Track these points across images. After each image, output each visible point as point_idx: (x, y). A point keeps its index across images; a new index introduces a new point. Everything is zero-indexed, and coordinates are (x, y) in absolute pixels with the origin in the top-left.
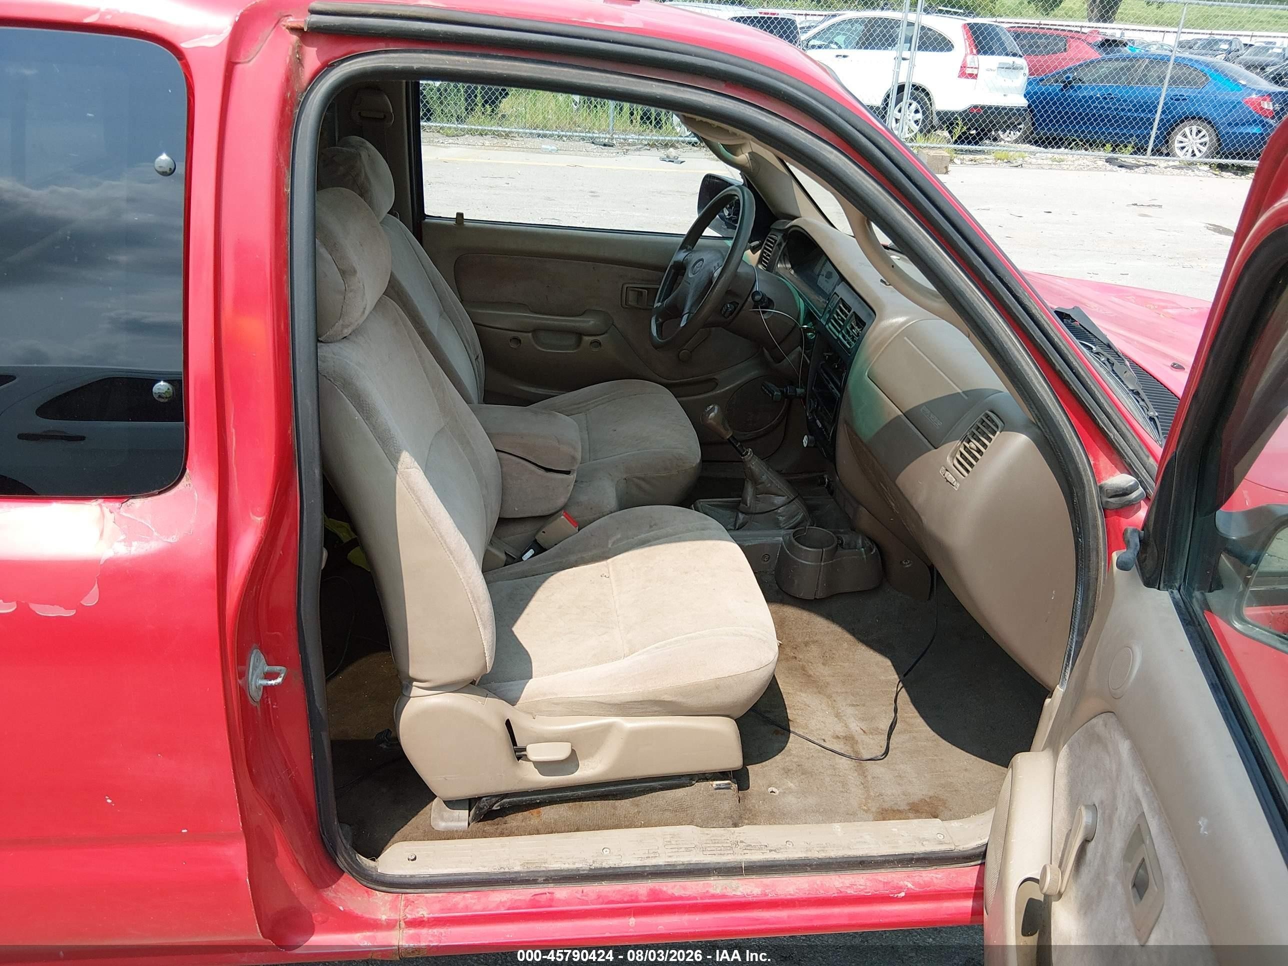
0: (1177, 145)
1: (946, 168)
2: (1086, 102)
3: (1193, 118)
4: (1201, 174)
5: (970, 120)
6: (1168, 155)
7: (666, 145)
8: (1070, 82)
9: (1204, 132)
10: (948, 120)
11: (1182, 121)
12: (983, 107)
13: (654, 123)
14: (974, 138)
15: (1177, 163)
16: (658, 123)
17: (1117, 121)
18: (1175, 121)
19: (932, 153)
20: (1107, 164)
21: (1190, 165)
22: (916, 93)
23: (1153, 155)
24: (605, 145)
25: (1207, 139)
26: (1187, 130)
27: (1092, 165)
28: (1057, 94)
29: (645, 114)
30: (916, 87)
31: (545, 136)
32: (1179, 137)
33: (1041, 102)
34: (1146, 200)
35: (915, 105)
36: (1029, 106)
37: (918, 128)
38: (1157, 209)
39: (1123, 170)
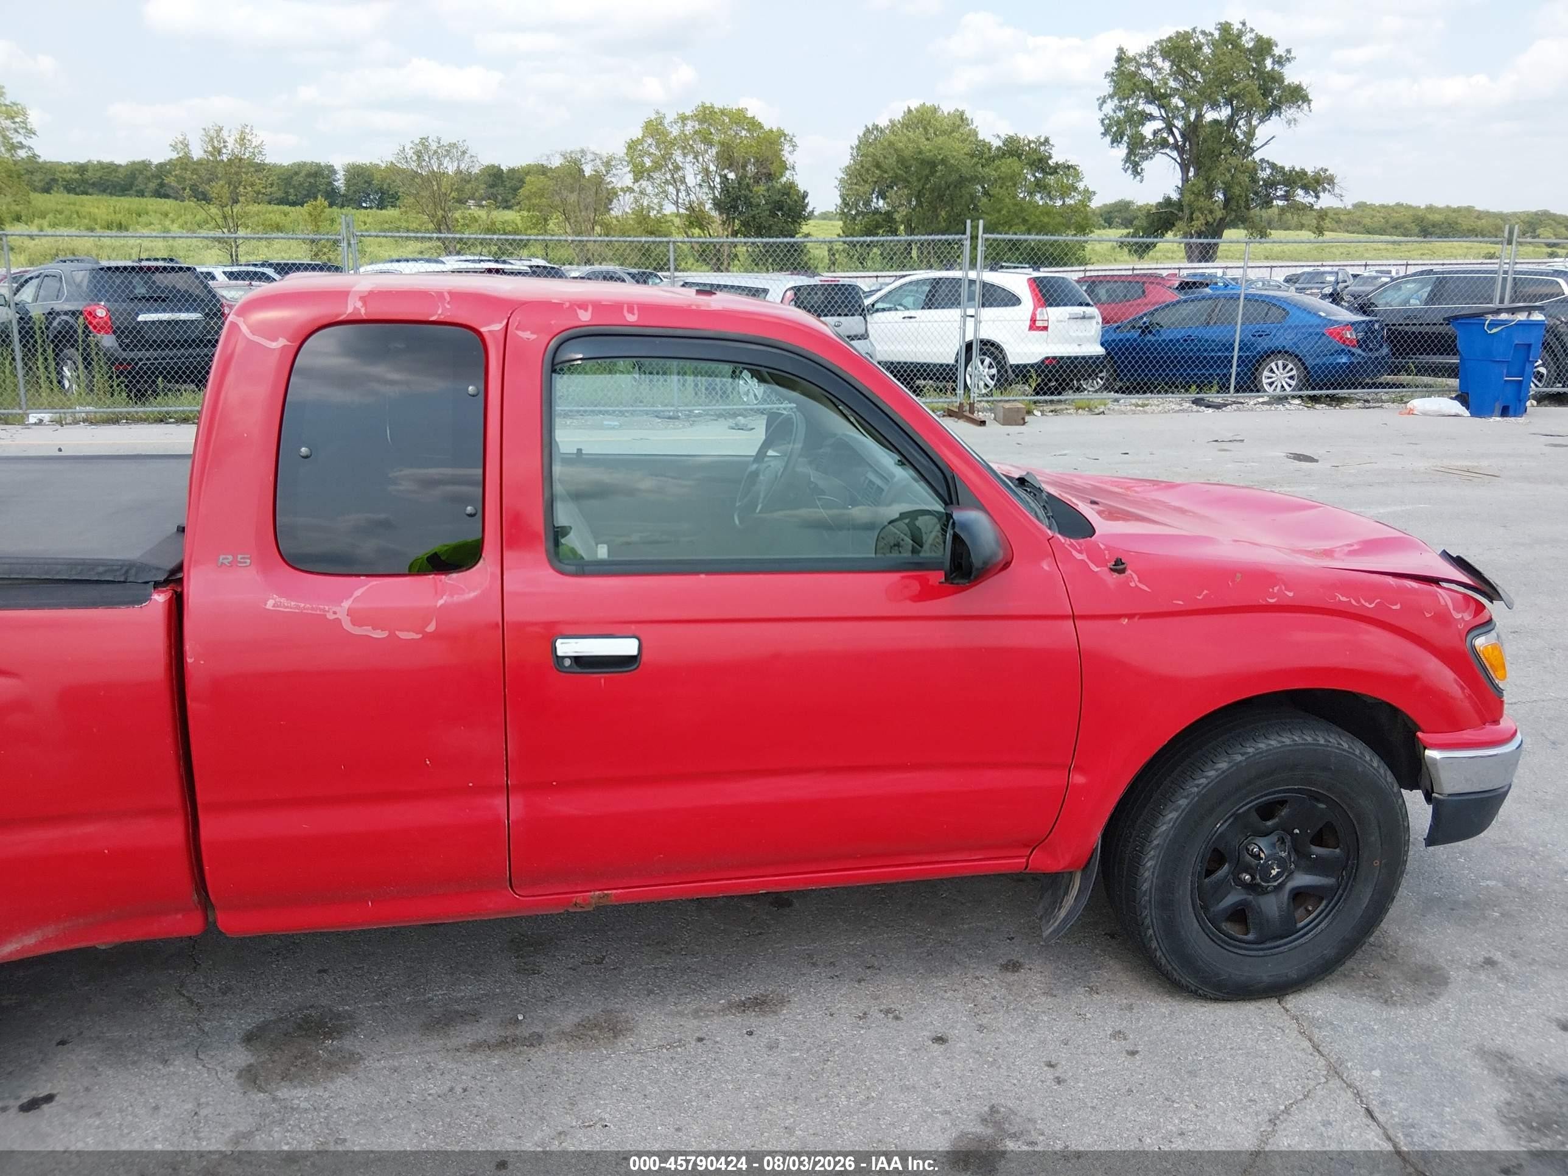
0: (1265, 381)
1: (1023, 419)
2: (1167, 345)
3: (1280, 352)
4: (1292, 407)
5: (1043, 371)
6: (1258, 391)
7: (734, 415)
8: (1147, 327)
9: (1290, 366)
10: (1022, 372)
11: (1269, 356)
12: (1054, 358)
13: (720, 393)
14: (1056, 389)
15: (1266, 399)
16: (724, 393)
17: (1193, 362)
18: (1262, 357)
19: (1007, 405)
20: (1194, 406)
21: (1282, 400)
22: (985, 348)
23: (1237, 391)
24: (670, 418)
25: (1294, 372)
26: (1273, 365)
27: (1177, 408)
28: (1135, 340)
29: (710, 384)
30: (984, 343)
31: (607, 412)
32: (1266, 373)
33: (1120, 349)
34: (1229, 436)
35: (987, 361)
36: (1108, 354)
37: (993, 383)
38: (1239, 444)
39: (1210, 410)
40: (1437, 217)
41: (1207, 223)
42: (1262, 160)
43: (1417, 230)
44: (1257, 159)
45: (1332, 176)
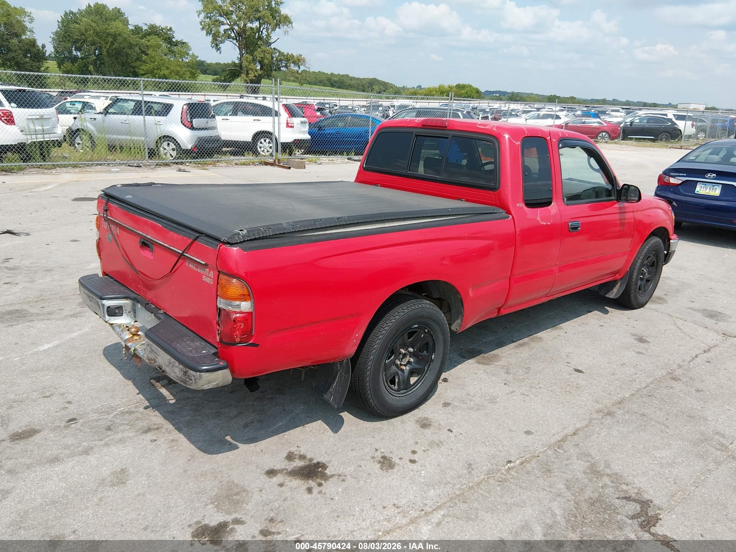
8: (320, 127)
12: (298, 140)
20: (348, 160)
35: (268, 140)
40: (336, 79)
41: (255, 76)
42: (274, 48)
43: (329, 84)
44: (273, 48)
45: (304, 58)
